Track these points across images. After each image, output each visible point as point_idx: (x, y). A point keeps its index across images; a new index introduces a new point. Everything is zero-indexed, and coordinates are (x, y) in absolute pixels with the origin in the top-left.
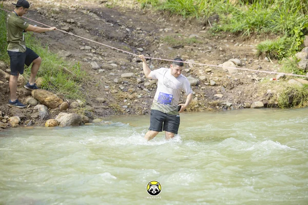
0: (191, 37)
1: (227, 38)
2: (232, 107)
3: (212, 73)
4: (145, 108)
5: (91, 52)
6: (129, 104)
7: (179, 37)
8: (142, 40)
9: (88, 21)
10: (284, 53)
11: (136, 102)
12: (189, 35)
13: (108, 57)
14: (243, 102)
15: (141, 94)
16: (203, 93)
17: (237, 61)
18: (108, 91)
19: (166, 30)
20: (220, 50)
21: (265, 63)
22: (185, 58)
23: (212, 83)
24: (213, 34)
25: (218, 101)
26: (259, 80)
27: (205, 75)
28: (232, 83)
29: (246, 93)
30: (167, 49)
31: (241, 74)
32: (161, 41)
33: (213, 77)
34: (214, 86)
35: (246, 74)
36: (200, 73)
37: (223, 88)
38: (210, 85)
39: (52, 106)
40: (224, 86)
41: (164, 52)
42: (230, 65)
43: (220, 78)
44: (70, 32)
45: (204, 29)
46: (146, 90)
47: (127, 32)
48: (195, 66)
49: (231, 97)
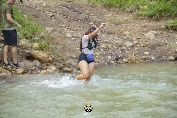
1: (145, 19)
2: (156, 60)
3: (141, 40)
4: (103, 62)
5: (66, 28)
7: (118, 19)
8: (95, 21)
9: (63, 11)
11: (97, 58)
12: (123, 18)
13: (77, 31)
14: (162, 57)
15: (99, 53)
16: (137, 51)
17: (155, 32)
19: (109, 15)
20: (143, 26)
21: (170, 33)
22: (123, 31)
23: (142, 45)
24: (137, 17)
25: (147, 56)
26: (169, 43)
27: (137, 41)
28: (154, 45)
29: (163, 51)
30: (111, 26)
31: (158, 40)
32: (107, 21)
33: (142, 41)
34: (143, 47)
35: (161, 40)
36: (134, 39)
37: (149, 48)
38: (141, 47)
39: (44, 61)
40: (149, 47)
41: (110, 27)
42: (151, 35)
43: (146, 42)
44: (53, 17)
45: (131, 15)
46: (102, 50)
47: (86, 17)
48: (130, 35)
49: (154, 54)
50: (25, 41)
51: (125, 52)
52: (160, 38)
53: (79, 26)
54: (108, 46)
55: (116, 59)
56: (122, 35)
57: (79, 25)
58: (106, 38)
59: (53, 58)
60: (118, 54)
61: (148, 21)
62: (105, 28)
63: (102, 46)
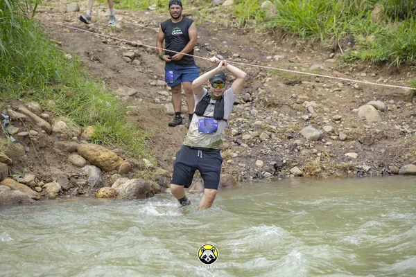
0: (312, 68)
1: (365, 71)
2: (371, 172)
3: (343, 122)
4: (243, 173)
5: (165, 89)
11: (230, 163)
12: (310, 66)
14: (388, 166)
15: (237, 152)
16: (329, 150)
17: (380, 104)
19: (277, 57)
20: (354, 88)
22: (304, 99)
23: (343, 136)
24: (346, 64)
25: (351, 162)
26: (412, 133)
27: (332, 125)
28: (371, 137)
29: (393, 152)
30: (277, 86)
31: (386, 123)
32: (269, 74)
33: (343, 127)
34: (344, 140)
35: (393, 125)
36: (325, 121)
37: (358, 143)
38: (340, 140)
39: (107, 168)
40: (359, 141)
41: (273, 90)
42: (369, 111)
43: (354, 130)
44: (136, 61)
45: (333, 56)
46: (245, 145)
48: (317, 111)
49: (369, 157)
50: (66, 122)
51: (299, 150)
52: (392, 120)
54: (261, 136)
55: (276, 167)
56: (298, 110)
58: (259, 116)
60: (282, 156)
61: (373, 74)
62: (261, 91)
63: (246, 137)
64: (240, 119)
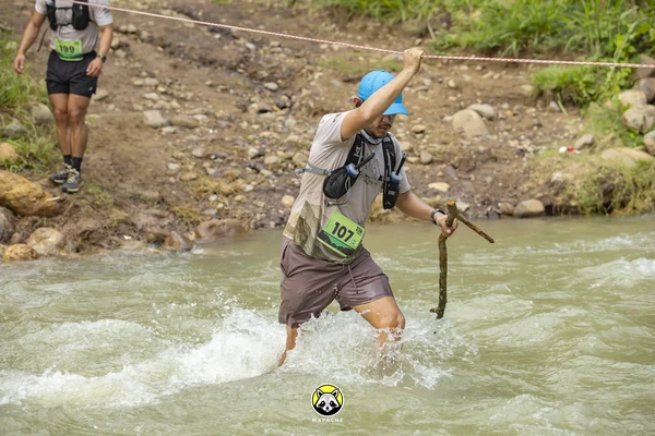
0: (387, 58)
2: (469, 213)
3: (427, 136)
4: (258, 216)
5: (155, 91)
6: (221, 205)
7: (361, 58)
8: (277, 66)
9: (167, 29)
10: (592, 92)
11: (239, 202)
13: (194, 101)
14: (497, 202)
15: (254, 183)
17: (488, 109)
18: (174, 175)
19: (337, 45)
20: (450, 88)
21: (550, 114)
23: (426, 157)
25: (438, 197)
26: (534, 152)
27: (409, 140)
28: (471, 158)
29: (505, 181)
30: (329, 85)
31: (495, 137)
32: (319, 68)
33: (428, 143)
34: (428, 163)
35: (505, 139)
36: (400, 135)
37: (451, 168)
38: (422, 163)
39: (24, 211)
40: (452, 165)
41: (321, 90)
42: (469, 118)
43: (445, 147)
44: (120, 51)
45: (420, 44)
46: (266, 172)
47: (249, 50)
49: (467, 190)
52: (505, 133)
53: (211, 86)
54: (294, 159)
57: (209, 82)
58: (296, 129)
59: (60, 201)
62: (305, 92)
63: (270, 160)
64: (266, 134)
